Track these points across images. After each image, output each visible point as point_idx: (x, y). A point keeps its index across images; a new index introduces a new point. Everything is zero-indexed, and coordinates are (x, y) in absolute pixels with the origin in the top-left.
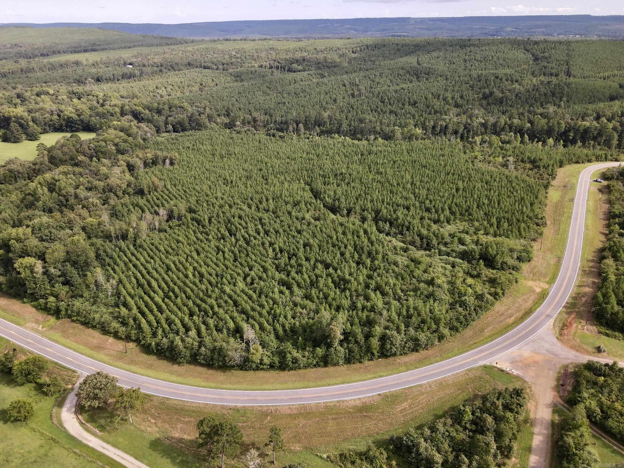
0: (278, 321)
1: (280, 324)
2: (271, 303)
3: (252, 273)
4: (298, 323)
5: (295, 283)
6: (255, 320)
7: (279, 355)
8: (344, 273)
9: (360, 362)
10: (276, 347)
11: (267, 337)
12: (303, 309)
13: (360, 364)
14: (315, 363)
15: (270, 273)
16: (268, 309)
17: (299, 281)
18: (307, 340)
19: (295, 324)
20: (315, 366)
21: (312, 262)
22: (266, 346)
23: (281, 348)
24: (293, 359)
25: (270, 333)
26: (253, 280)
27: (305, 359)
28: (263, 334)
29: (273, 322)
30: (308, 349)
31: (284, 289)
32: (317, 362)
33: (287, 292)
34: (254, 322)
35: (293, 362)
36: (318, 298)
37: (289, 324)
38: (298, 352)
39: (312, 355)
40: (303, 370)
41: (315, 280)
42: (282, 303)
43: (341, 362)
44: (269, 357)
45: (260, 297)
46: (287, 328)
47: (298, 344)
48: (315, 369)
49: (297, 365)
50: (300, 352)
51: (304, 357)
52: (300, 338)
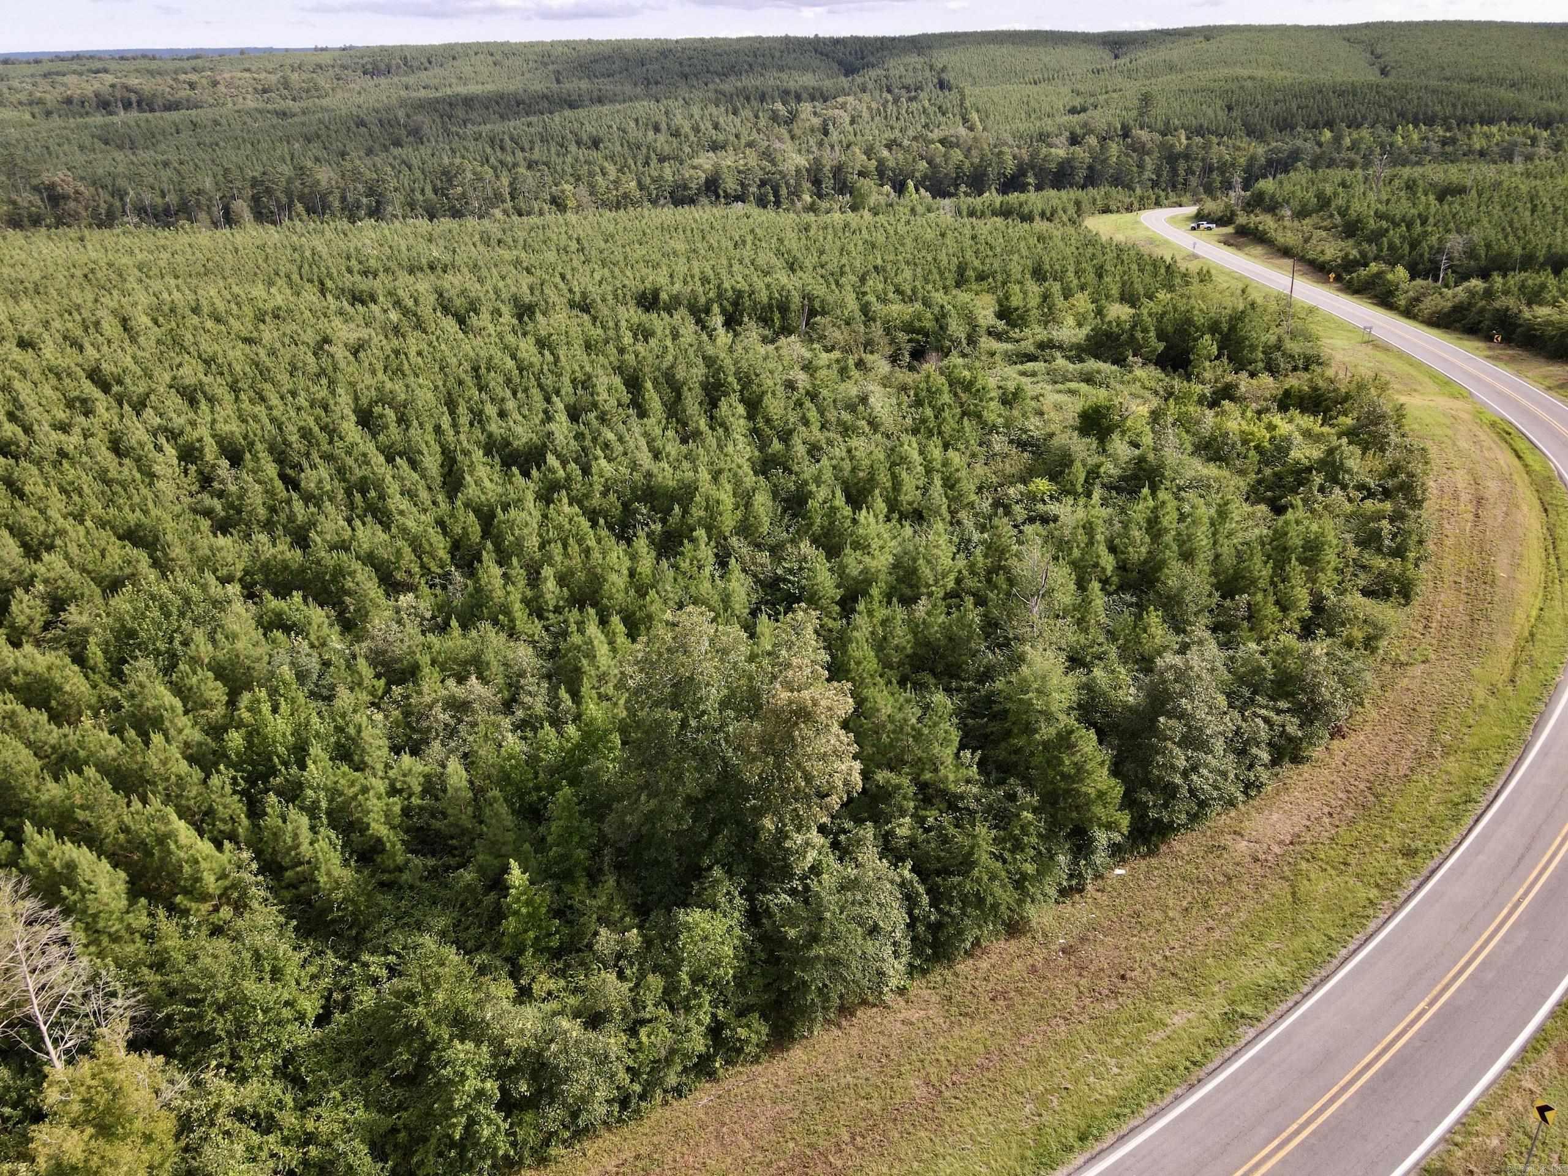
0: (292, 793)
1: (312, 811)
2: (216, 692)
3: (53, 564)
4: (456, 774)
5: (357, 566)
6: (88, 837)
7: (365, 1067)
8: (634, 466)
9: (1015, 928)
10: (310, 1006)
11: (222, 944)
12: (461, 680)
13: (1013, 946)
14: (698, 1043)
15: (178, 551)
16: (196, 735)
17: (384, 554)
18: (567, 876)
19: (433, 786)
20: (703, 1068)
21: (432, 463)
22: (221, 1025)
23: (366, 998)
24: (504, 1074)
25: (240, 906)
26: (57, 604)
27: (612, 1041)
28: (168, 926)
29: (255, 811)
30: (606, 940)
31: (295, 605)
32: (715, 1031)
33: (318, 615)
34: (83, 856)
35: (508, 1105)
36: (535, 608)
37: (393, 791)
38: (524, 995)
39: (656, 982)
40: (608, 1140)
41: (475, 531)
42: (301, 676)
43: (895, 969)
44: (265, 1124)
45: (117, 673)
46: (379, 828)
47: (511, 924)
48: (704, 1095)
49: (554, 1114)
50: (544, 983)
51: (595, 1020)
52: (517, 876)
